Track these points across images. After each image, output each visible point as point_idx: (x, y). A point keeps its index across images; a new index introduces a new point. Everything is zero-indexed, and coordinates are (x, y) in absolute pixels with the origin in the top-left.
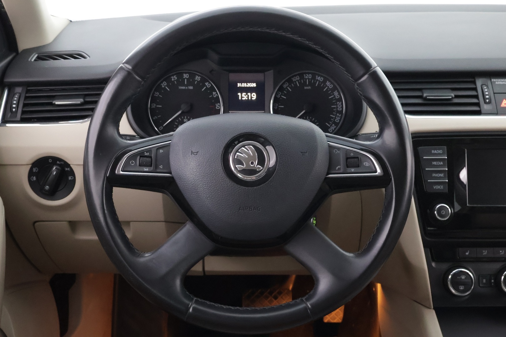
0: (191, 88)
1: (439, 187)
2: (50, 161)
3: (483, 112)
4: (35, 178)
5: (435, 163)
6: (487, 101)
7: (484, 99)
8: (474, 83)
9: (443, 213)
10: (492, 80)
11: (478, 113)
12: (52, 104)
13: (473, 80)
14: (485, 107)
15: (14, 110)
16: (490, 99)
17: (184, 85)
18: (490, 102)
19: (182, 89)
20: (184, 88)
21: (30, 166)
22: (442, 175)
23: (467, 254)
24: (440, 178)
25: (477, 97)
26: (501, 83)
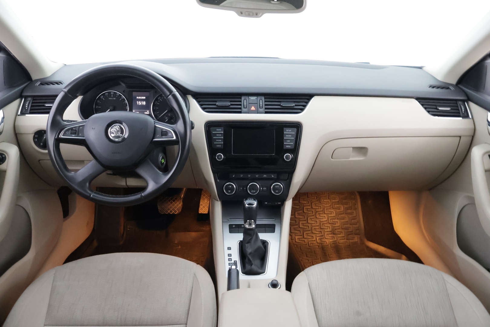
0: (115, 99)
1: (219, 146)
2: (43, 132)
3: (242, 112)
4: (36, 140)
5: (218, 135)
6: (245, 107)
7: (244, 106)
8: (241, 98)
9: (220, 157)
10: (249, 97)
11: (240, 112)
12: (44, 106)
13: (240, 97)
14: (244, 110)
15: (26, 108)
16: (246, 106)
17: (111, 97)
18: (246, 108)
19: (110, 99)
20: (111, 99)
21: (34, 134)
22: (220, 140)
23: (234, 176)
24: (220, 142)
25: (241, 105)
26: (253, 99)
